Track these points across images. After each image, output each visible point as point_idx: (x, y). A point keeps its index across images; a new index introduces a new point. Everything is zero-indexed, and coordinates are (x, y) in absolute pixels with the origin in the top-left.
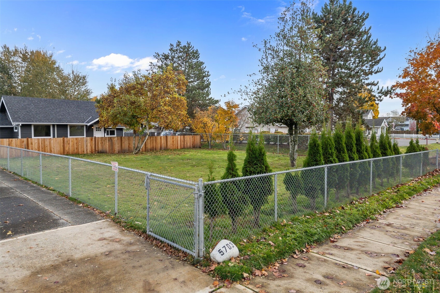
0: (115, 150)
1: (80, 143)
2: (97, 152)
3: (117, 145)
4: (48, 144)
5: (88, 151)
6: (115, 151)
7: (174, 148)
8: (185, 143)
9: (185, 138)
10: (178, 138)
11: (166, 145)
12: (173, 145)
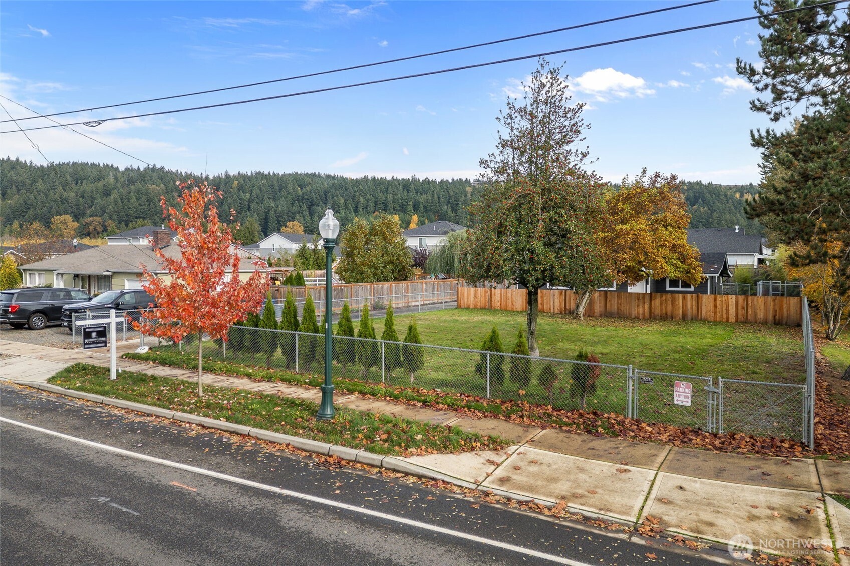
0: (596, 311)
1: (545, 298)
2: (567, 312)
3: (598, 304)
4: (510, 296)
5: (557, 310)
6: (594, 312)
7: (718, 319)
8: (750, 313)
9: (750, 302)
10: (730, 300)
11: (698, 312)
12: (715, 313)
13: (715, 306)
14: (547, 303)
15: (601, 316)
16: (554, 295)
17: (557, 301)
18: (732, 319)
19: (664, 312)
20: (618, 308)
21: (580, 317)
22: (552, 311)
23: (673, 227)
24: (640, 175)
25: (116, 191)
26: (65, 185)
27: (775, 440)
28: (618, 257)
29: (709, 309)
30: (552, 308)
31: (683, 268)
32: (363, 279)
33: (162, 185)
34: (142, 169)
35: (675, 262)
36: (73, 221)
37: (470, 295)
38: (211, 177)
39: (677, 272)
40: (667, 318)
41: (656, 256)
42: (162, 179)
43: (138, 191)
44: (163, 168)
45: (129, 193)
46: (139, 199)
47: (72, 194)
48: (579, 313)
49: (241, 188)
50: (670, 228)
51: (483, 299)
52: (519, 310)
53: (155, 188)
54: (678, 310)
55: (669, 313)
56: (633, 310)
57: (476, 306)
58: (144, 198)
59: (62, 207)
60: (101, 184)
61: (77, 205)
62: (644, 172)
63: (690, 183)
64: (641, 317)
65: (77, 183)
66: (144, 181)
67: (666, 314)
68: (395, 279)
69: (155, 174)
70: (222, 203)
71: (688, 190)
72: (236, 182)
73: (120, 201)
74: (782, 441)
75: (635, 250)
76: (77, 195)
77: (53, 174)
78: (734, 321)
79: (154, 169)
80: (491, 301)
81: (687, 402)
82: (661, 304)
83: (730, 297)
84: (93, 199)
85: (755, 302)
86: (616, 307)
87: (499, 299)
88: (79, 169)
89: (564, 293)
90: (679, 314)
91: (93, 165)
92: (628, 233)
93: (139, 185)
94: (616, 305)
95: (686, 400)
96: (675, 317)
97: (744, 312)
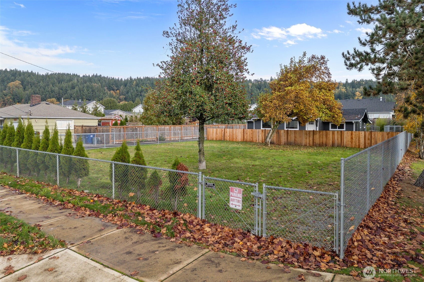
0: (282, 141)
5: (260, 141)
7: (353, 146)
8: (373, 142)
9: (373, 135)
10: (361, 134)
11: (341, 142)
12: (352, 142)
13: (352, 138)
14: (255, 137)
15: (285, 144)
16: (259, 132)
17: (260, 135)
18: (362, 146)
19: (321, 142)
20: (295, 140)
21: (268, 144)
22: (258, 142)
23: (325, 89)
24: (302, 56)
25: (77, 87)
26: (53, 84)
27: (308, 247)
28: (286, 106)
29: (348, 140)
30: (258, 140)
31: (330, 114)
32: (152, 123)
33: (99, 84)
34: (91, 76)
35: (325, 110)
36: (57, 101)
37: (213, 132)
38: (123, 80)
39: (327, 117)
40: (323, 145)
41: (310, 106)
42: (99, 81)
43: (88, 87)
44: (101, 75)
45: (84, 87)
46: (88, 90)
47: (57, 88)
48: (267, 142)
49: (137, 85)
50: (323, 90)
51: (220, 135)
52: (239, 141)
53: (96, 85)
54: (330, 141)
55: (324, 143)
56: (303, 141)
57: (216, 139)
58: (90, 90)
59: (52, 95)
60: (70, 83)
61: (59, 93)
62: (305, 54)
63: (366, 80)
64: (308, 145)
65: (59, 83)
66: (91, 82)
67: (323, 143)
68: (174, 124)
69: (96, 78)
70: (128, 92)
71: (365, 84)
72: (135, 82)
73: (79, 92)
74: (315, 249)
75: (299, 103)
76: (59, 89)
77: (48, 79)
78: (363, 147)
79: (96, 76)
80: (225, 136)
81: (239, 206)
82: (320, 137)
83: (361, 132)
84: (67, 90)
85: (376, 135)
86: (293, 139)
87: (229, 135)
88: (60, 76)
89: (264, 131)
90: (330, 143)
91: (68, 74)
92: (293, 92)
93: (88, 83)
94: (293, 138)
95: (238, 204)
96: (328, 145)
97: (369, 141)
